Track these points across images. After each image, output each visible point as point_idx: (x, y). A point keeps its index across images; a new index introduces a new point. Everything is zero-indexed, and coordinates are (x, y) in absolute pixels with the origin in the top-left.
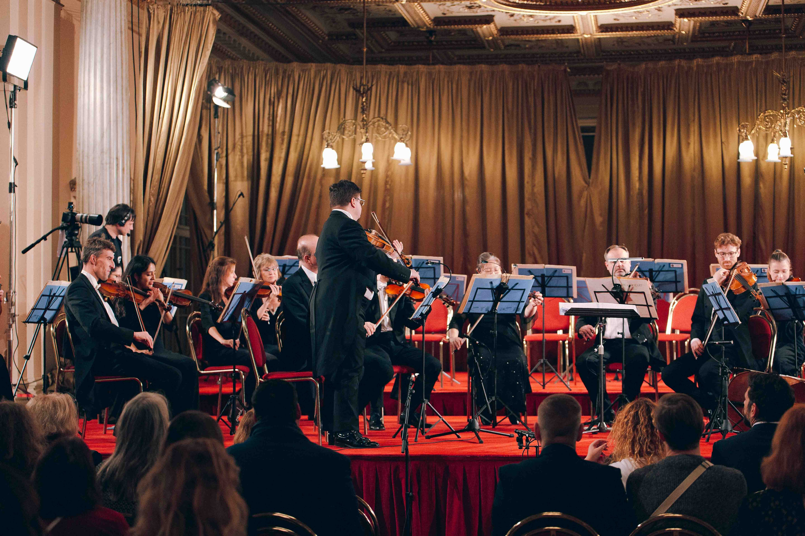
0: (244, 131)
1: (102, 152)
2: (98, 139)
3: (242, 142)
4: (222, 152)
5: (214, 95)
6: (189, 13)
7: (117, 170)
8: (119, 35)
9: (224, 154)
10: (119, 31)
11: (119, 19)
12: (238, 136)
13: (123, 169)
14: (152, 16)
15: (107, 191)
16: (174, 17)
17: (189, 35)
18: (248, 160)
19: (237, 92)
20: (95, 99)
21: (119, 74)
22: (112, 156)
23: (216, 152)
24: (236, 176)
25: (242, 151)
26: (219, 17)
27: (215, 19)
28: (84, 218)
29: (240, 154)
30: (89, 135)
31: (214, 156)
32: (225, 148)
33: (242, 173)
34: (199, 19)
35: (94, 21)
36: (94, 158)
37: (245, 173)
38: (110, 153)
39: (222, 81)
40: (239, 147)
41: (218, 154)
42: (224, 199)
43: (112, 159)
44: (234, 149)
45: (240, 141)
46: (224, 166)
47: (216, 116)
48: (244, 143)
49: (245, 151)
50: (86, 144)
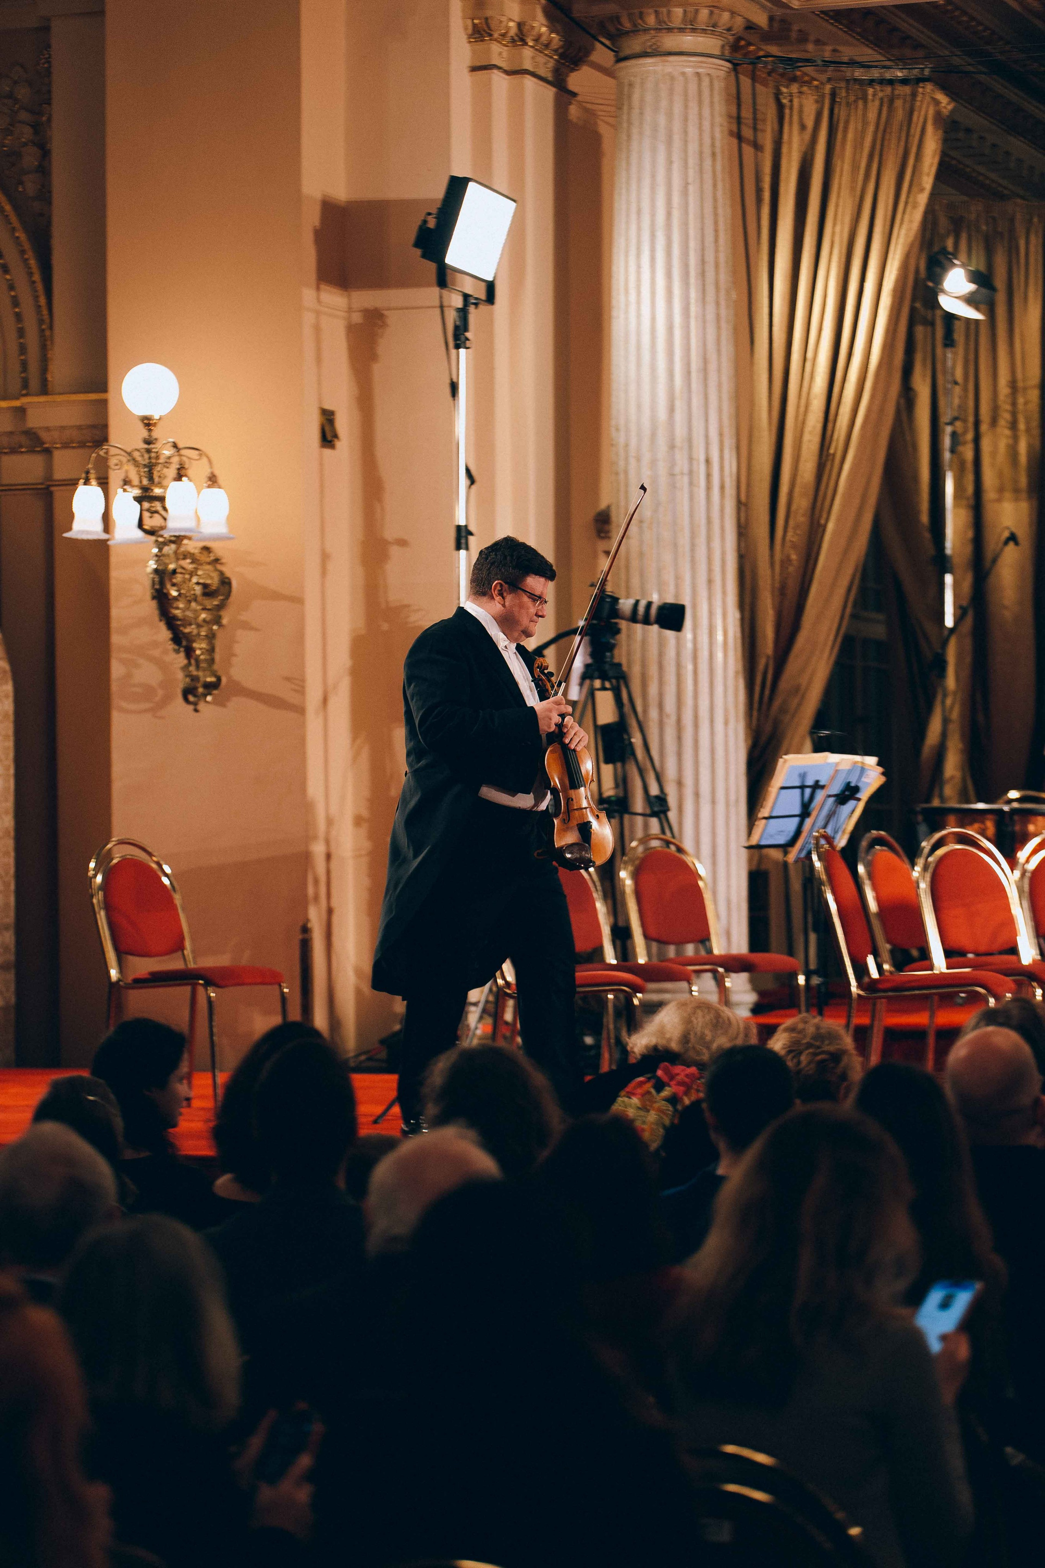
0: (1019, 375)
1: (672, 447)
2: (662, 414)
3: (1014, 404)
4: (965, 432)
5: (943, 291)
6: (877, 103)
7: (709, 488)
8: (708, 163)
9: (970, 436)
10: (707, 151)
11: (707, 124)
12: (1004, 389)
13: (722, 488)
14: (787, 111)
15: (684, 540)
16: (842, 113)
17: (877, 154)
18: (1030, 446)
19: (1000, 282)
20: (653, 319)
21: (710, 257)
22: (695, 456)
23: (949, 429)
24: (1001, 490)
25: (1013, 425)
26: (950, 107)
27: (938, 115)
28: (641, 609)
29: (1008, 432)
30: (639, 407)
31: (947, 442)
32: (971, 419)
33: (1015, 481)
34: (900, 114)
35: (647, 131)
36: (653, 462)
37: (1023, 481)
38: (690, 447)
39: (963, 255)
40: (1007, 416)
41: (954, 435)
42: (969, 549)
43: (695, 463)
44: (994, 422)
45: (1009, 400)
46: (970, 466)
47: (949, 341)
48: (1020, 407)
49: (1022, 426)
50: (633, 427)
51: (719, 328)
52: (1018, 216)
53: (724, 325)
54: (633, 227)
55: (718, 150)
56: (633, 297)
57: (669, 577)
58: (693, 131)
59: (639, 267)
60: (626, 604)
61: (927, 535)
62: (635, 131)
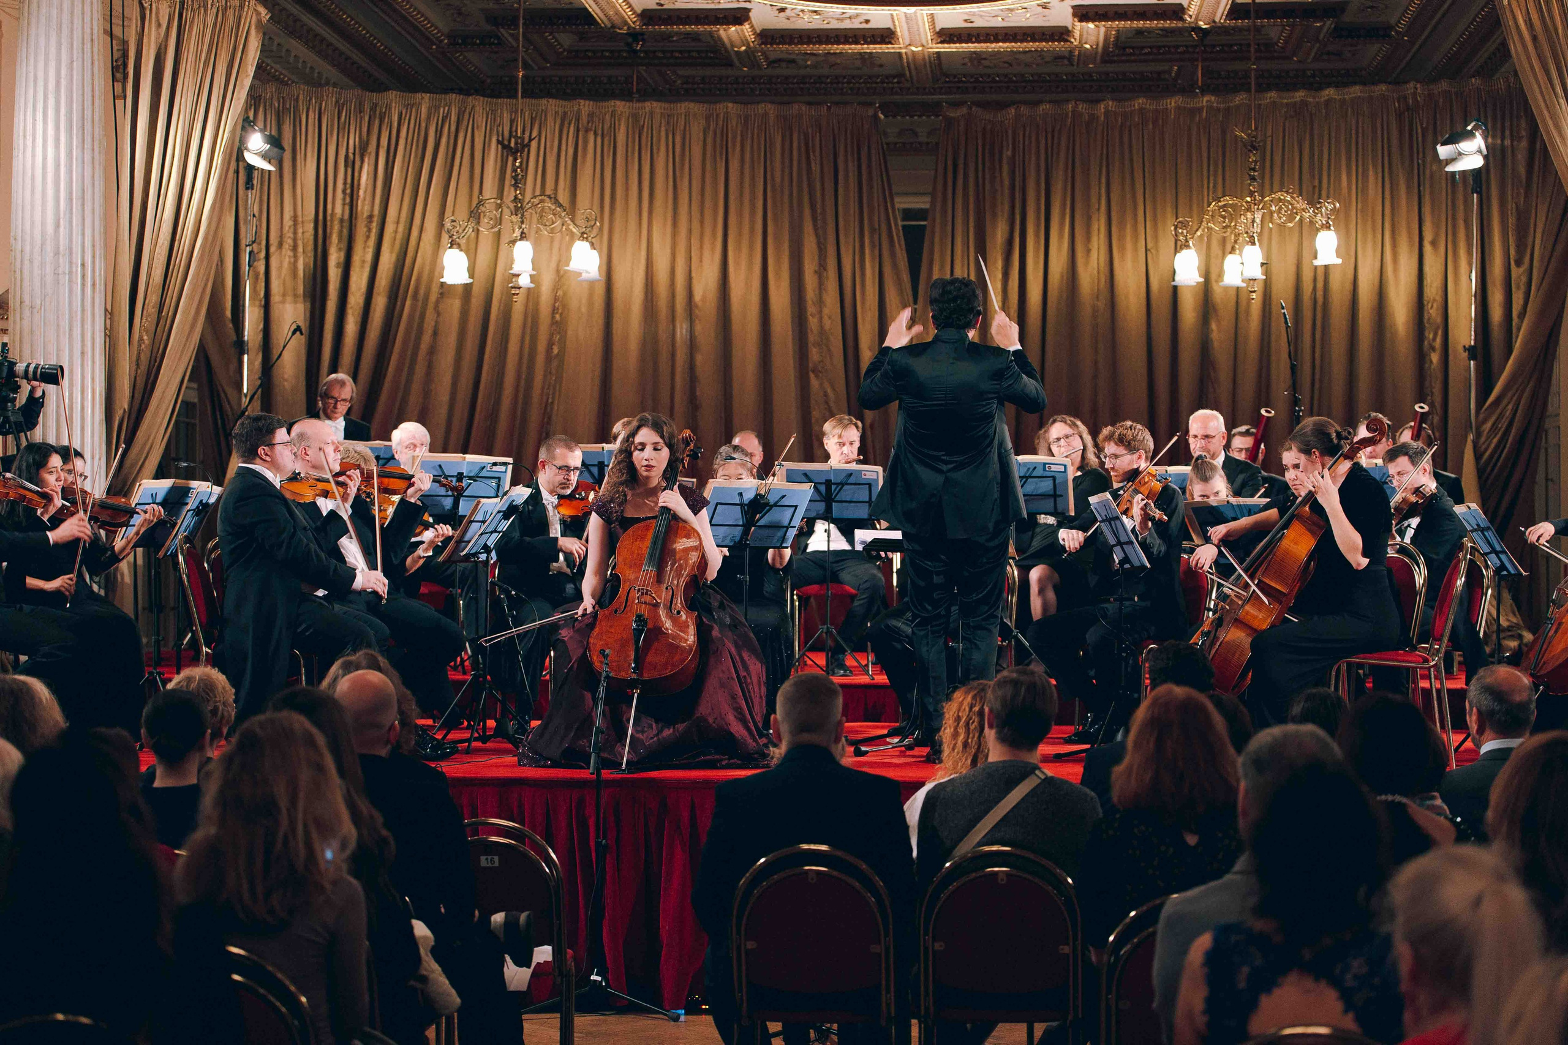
0: (299, 213)
1: (57, 253)
2: (50, 229)
3: (295, 233)
4: (260, 251)
5: (246, 149)
6: (215, 10)
7: (83, 285)
8: (88, 45)
9: (263, 254)
10: (87, 38)
11: (87, 19)
12: (288, 222)
13: (94, 285)
14: (148, 12)
15: (65, 324)
16: (188, 16)
17: (214, 47)
18: (306, 265)
19: (287, 143)
20: (45, 158)
21: (88, 113)
22: (74, 260)
23: (248, 249)
24: (284, 295)
25: (295, 248)
26: (268, 17)
27: (259, 21)
28: (31, 369)
29: (291, 254)
30: (33, 223)
31: (245, 258)
32: (264, 243)
33: (295, 289)
34: (231, 20)
35: (43, 20)
36: (43, 264)
37: (301, 290)
38: (71, 253)
39: (260, 124)
40: (290, 241)
41: (250, 253)
42: (261, 336)
43: (74, 266)
44: (280, 245)
45: (292, 230)
46: (262, 276)
47: (249, 185)
48: (300, 235)
49: (300, 249)
50: (28, 238)
51: (94, 168)
52: (301, 97)
53: (97, 166)
54: (31, 92)
55: (95, 37)
56: (29, 143)
57: (52, 348)
58: (77, 23)
59: (34, 120)
60: (20, 367)
61: (231, 325)
62: (33, 20)
